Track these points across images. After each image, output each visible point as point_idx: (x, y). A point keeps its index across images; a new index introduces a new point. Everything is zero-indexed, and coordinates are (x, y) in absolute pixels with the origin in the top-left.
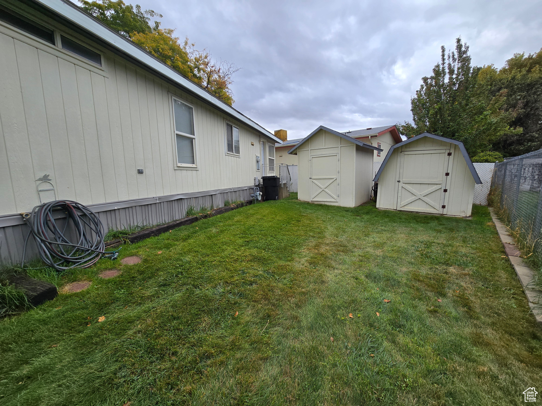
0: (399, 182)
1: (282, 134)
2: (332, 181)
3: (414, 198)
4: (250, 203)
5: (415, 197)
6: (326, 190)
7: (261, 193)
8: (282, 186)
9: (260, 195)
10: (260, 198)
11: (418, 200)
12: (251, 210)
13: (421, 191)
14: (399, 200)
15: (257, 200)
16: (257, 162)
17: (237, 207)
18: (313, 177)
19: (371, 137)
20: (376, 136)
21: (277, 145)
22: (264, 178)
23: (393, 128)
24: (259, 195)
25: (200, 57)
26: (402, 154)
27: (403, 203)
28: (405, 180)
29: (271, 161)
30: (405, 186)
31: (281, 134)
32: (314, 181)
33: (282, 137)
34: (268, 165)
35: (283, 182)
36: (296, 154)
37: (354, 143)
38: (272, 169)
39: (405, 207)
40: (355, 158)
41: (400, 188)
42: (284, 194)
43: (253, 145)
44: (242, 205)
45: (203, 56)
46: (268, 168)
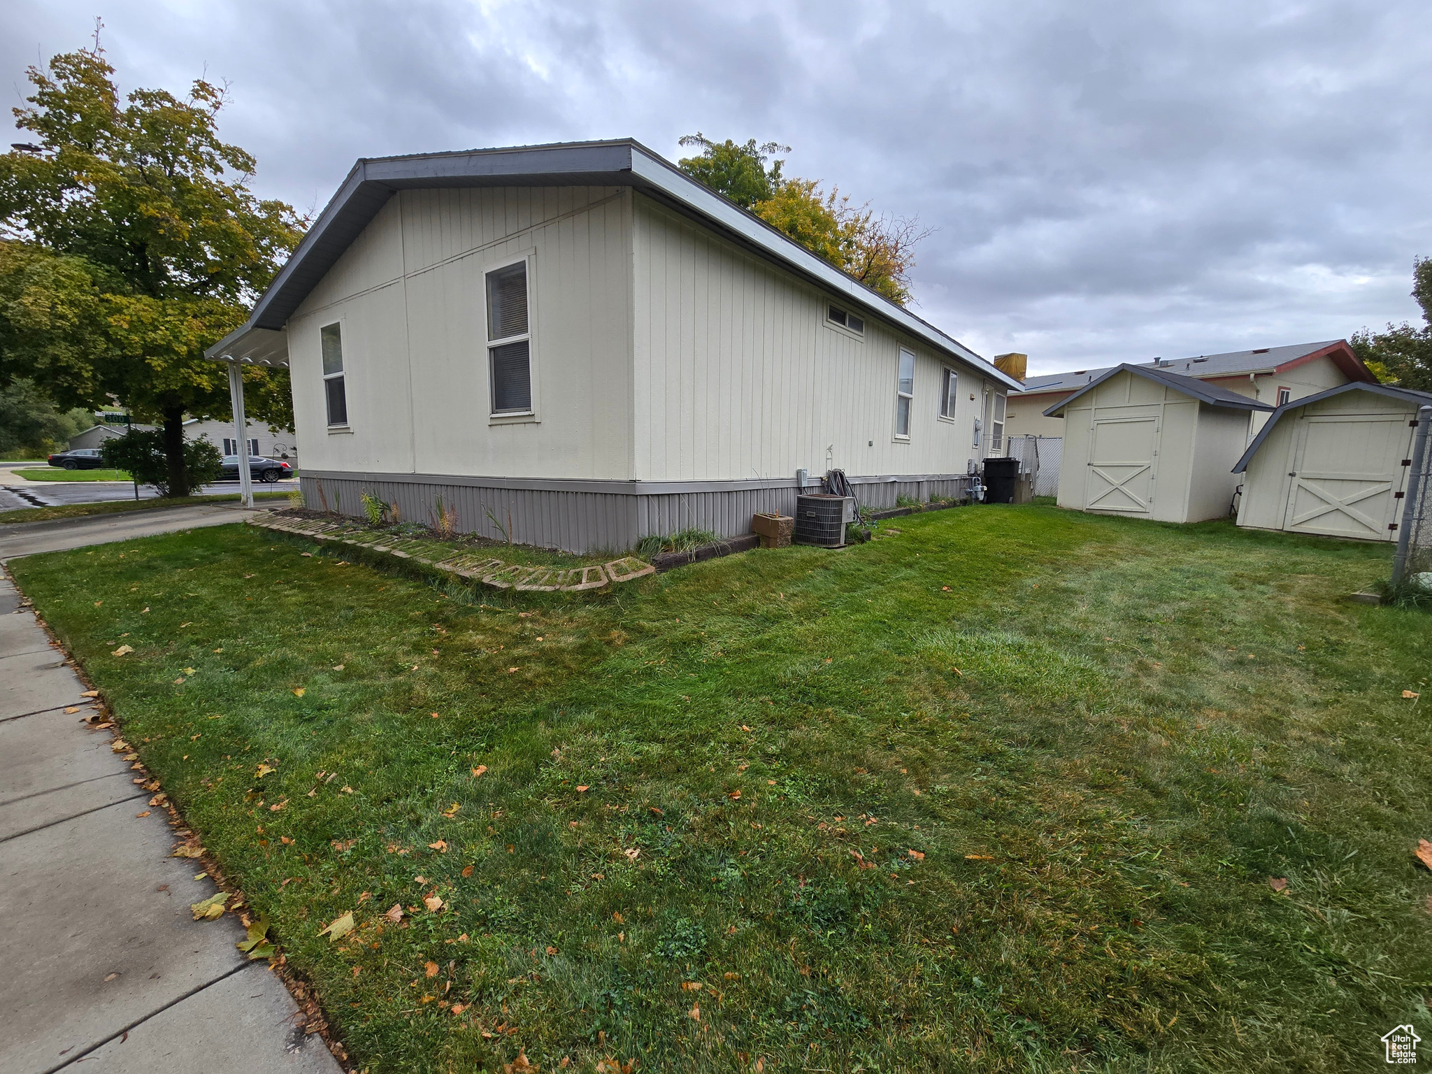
0: (1292, 475)
1: (1014, 363)
2: (1138, 470)
3: (1324, 508)
4: (964, 503)
5: (1327, 506)
6: (1124, 488)
7: (985, 488)
8: (1023, 478)
9: (982, 490)
10: (981, 497)
11: (1334, 513)
12: (965, 514)
13: (1338, 496)
14: (1289, 512)
15: (977, 499)
16: (976, 430)
17: (949, 507)
18: (1096, 463)
19: (1256, 375)
20: (1271, 374)
21: (1010, 392)
22: (988, 462)
23: (1337, 348)
24: (980, 490)
25: (857, 220)
26: (1303, 421)
27: (1299, 517)
28: (1307, 472)
29: (998, 427)
30: (1305, 483)
31: (1011, 363)
32: (1097, 469)
33: (1014, 370)
34: (991, 437)
35: (1023, 470)
36: (1062, 416)
37: (1194, 398)
38: (997, 444)
39: (1304, 526)
40: (1195, 427)
41: (1294, 488)
42: (1025, 496)
43: (972, 399)
44: (954, 504)
45: (862, 217)
46: (991, 442)
